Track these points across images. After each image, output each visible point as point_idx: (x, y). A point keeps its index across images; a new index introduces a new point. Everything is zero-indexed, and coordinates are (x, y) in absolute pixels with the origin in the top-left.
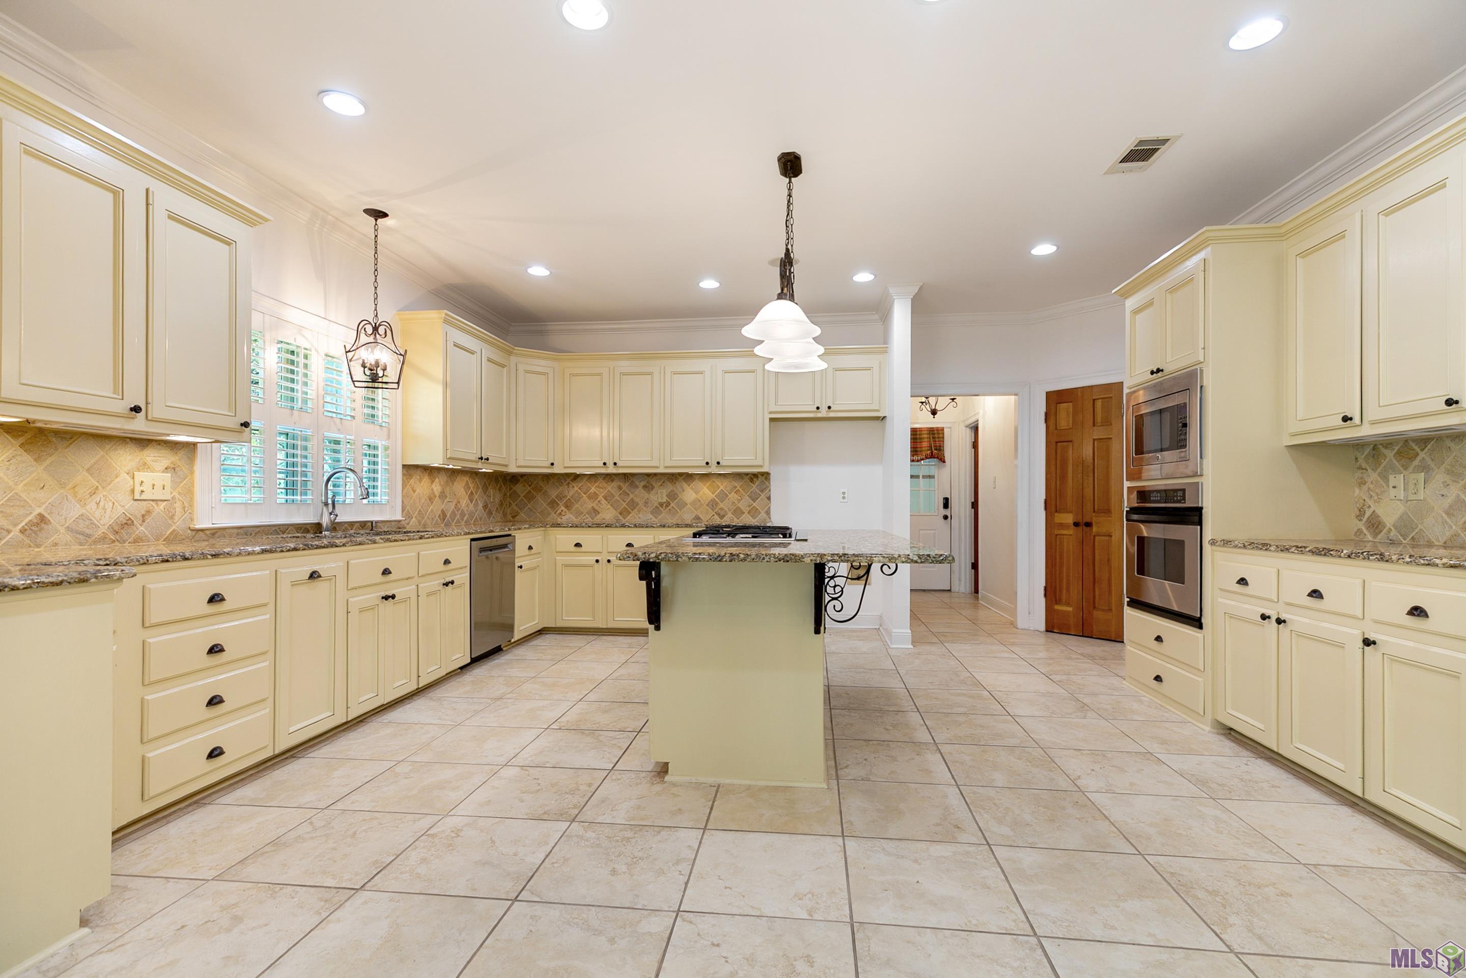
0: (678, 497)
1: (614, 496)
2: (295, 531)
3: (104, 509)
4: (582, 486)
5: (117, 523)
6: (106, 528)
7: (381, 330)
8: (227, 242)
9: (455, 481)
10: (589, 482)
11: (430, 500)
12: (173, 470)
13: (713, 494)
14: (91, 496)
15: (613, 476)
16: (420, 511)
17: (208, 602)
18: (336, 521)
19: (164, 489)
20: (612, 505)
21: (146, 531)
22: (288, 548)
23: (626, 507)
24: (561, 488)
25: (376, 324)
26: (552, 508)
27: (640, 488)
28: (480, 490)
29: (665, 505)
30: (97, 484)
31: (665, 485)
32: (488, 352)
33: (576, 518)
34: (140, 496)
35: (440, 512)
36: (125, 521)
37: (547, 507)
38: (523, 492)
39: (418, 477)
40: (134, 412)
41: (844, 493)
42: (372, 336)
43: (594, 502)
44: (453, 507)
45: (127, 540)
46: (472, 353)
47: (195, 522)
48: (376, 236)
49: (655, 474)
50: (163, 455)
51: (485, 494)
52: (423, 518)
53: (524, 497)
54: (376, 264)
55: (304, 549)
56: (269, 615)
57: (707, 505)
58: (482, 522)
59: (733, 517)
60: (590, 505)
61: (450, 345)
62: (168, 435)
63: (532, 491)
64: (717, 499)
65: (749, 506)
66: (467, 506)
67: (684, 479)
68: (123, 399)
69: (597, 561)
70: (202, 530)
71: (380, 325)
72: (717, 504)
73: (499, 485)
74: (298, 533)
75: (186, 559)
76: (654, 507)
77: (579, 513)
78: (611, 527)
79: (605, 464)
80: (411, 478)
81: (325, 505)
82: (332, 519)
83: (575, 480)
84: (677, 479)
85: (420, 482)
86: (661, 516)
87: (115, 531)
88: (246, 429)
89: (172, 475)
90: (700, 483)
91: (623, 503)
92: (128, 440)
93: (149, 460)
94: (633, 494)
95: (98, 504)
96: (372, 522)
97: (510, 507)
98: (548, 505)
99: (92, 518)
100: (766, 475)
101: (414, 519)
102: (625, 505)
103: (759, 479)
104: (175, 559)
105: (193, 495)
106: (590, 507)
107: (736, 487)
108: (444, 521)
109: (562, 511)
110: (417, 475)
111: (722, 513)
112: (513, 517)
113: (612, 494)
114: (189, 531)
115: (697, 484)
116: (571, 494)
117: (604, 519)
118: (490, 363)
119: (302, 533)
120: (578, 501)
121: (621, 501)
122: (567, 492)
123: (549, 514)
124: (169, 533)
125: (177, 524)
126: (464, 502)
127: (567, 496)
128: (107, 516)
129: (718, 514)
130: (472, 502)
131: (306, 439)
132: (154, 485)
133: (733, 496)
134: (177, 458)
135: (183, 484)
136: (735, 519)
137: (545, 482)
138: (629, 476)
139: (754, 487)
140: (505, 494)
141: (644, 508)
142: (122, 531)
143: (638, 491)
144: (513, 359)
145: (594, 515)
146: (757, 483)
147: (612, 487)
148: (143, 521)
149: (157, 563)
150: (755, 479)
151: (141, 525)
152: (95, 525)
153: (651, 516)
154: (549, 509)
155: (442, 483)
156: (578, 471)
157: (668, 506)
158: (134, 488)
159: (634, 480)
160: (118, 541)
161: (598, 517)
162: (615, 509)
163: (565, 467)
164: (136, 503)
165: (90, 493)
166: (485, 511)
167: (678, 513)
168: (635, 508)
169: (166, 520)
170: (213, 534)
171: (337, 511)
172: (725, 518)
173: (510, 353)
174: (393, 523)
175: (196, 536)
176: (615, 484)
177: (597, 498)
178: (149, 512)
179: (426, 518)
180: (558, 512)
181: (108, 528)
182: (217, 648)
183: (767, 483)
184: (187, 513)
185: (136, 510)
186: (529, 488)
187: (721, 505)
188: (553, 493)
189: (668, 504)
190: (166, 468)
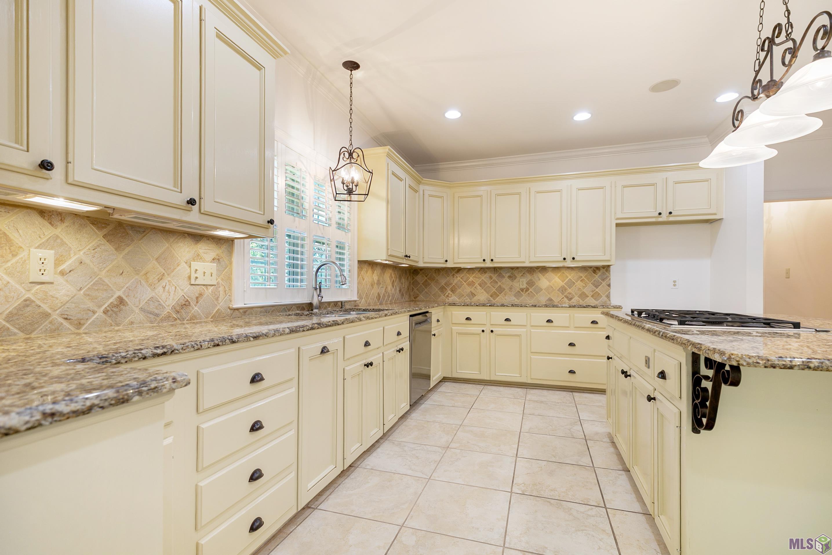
0: (535, 284)
1: (486, 284)
2: (296, 309)
3: (169, 292)
4: (463, 276)
5: (178, 304)
6: (170, 308)
7: (355, 155)
8: (259, 67)
9: (385, 272)
10: (468, 274)
11: (372, 286)
12: (218, 261)
13: (563, 282)
14: (159, 281)
15: (486, 270)
16: (366, 293)
17: (251, 383)
18: (322, 301)
19: (211, 276)
20: (485, 290)
21: (199, 311)
22: (308, 327)
23: (495, 291)
24: (448, 278)
25: (351, 150)
26: (442, 292)
27: (506, 278)
28: (398, 279)
29: (525, 290)
30: (164, 272)
31: (525, 275)
32: (409, 181)
33: (459, 299)
34: (195, 282)
35: (377, 294)
36: (184, 303)
37: (438, 291)
38: (422, 281)
39: (366, 270)
40: (190, 205)
41: (675, 282)
42: (349, 160)
43: (472, 287)
44: (384, 291)
45: (186, 318)
46: (401, 180)
47: (233, 303)
48: (351, 83)
49: (517, 268)
50: (211, 249)
51: (400, 282)
52: (368, 299)
53: (422, 284)
54: (351, 105)
55: (318, 328)
56: (294, 388)
57: (558, 290)
58: (399, 301)
59: (579, 299)
60: (468, 290)
61: (390, 172)
62: (216, 228)
63: (428, 280)
64: (566, 286)
65: (593, 291)
66: (391, 290)
67: (539, 271)
68: (181, 193)
69: (483, 331)
70: (237, 309)
71: (354, 152)
72: (566, 289)
73: (407, 276)
74: (298, 310)
75: (233, 342)
76: (516, 291)
77: (461, 296)
78: (493, 306)
79: (484, 260)
80: (362, 270)
81: (315, 289)
82: (320, 300)
83: (458, 272)
84: (534, 271)
85: (367, 273)
86: (522, 298)
87: (176, 311)
88: (271, 225)
89: (217, 264)
90: (552, 274)
91: (493, 288)
92: (186, 235)
93: (201, 251)
94: (500, 282)
95: (164, 288)
96: (342, 302)
97: (413, 291)
98: (439, 289)
99: (160, 300)
100: (607, 268)
101: (363, 299)
102: (494, 290)
103: (601, 271)
104: (224, 343)
105: (232, 281)
106: (469, 291)
107: (581, 277)
108: (379, 301)
109: (449, 294)
110: (365, 267)
111: (570, 296)
112: (415, 298)
113: (485, 282)
114: (229, 310)
115: (550, 274)
116: (455, 281)
117: (479, 300)
118: (410, 189)
119: (300, 310)
120: (461, 288)
121: (492, 287)
122: (452, 280)
123: (440, 296)
124: (215, 311)
125: (221, 304)
126: (390, 287)
127: (452, 284)
128: (171, 299)
129: (567, 297)
130: (393, 287)
131: (303, 239)
132: (204, 273)
133: (579, 284)
134: (221, 251)
135: (224, 272)
136: (581, 301)
137: (437, 274)
138: (498, 269)
139: (597, 277)
140: (410, 283)
141: (509, 293)
142: (182, 311)
143: (504, 280)
144: (422, 187)
145: (472, 296)
146: (599, 274)
147: (485, 277)
148: (197, 302)
149: (209, 348)
150: (597, 271)
151: (195, 306)
152: (162, 305)
153: (514, 298)
154: (440, 293)
155: (378, 274)
156: (462, 266)
157: (527, 291)
158: (190, 275)
159: (502, 272)
160: (179, 319)
161: (475, 298)
162: (488, 293)
163: (455, 263)
164: (193, 287)
165: (158, 279)
166: (400, 293)
167: (535, 296)
168: (502, 292)
169: (213, 301)
170: (245, 312)
171: (323, 294)
172: (573, 300)
173: (419, 183)
174: (352, 302)
175: (234, 314)
176: (487, 275)
177: (474, 285)
178: (201, 295)
179: (370, 299)
180: (446, 295)
181: (172, 308)
182: (258, 425)
183: (607, 273)
184: (228, 296)
185: (191, 292)
186: (426, 278)
187: (569, 290)
188: (443, 282)
189: (527, 290)
190: (213, 259)
